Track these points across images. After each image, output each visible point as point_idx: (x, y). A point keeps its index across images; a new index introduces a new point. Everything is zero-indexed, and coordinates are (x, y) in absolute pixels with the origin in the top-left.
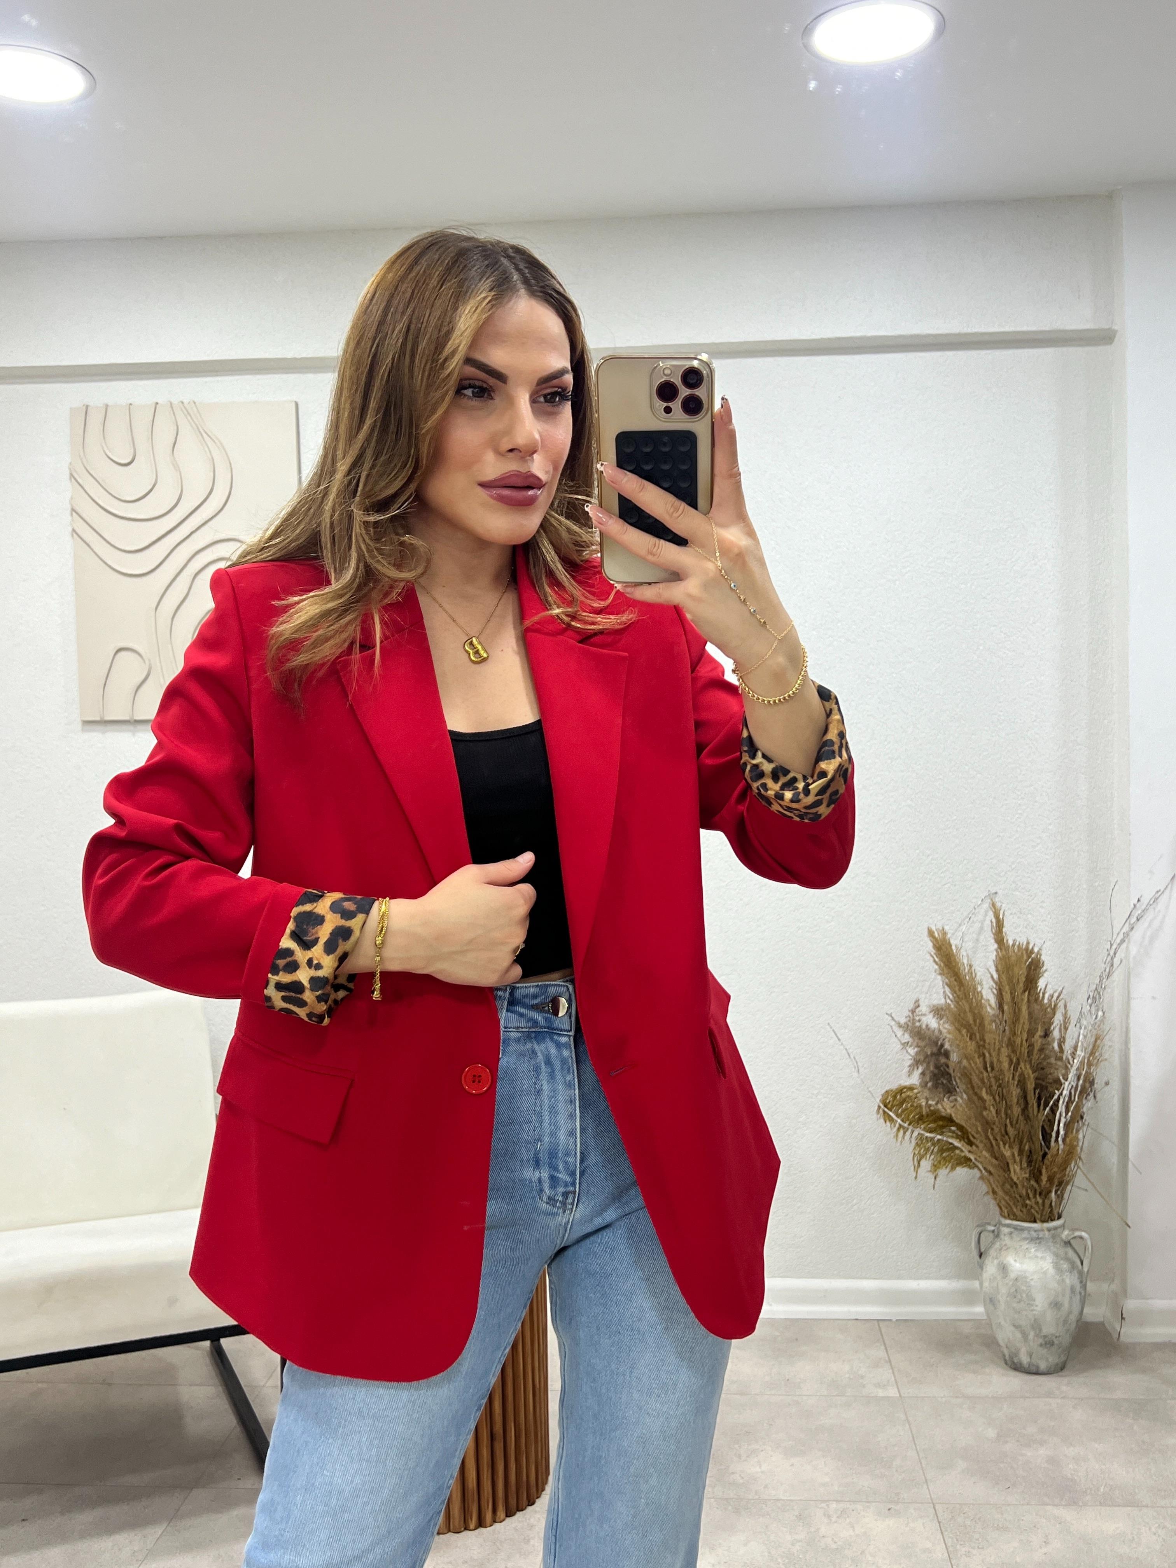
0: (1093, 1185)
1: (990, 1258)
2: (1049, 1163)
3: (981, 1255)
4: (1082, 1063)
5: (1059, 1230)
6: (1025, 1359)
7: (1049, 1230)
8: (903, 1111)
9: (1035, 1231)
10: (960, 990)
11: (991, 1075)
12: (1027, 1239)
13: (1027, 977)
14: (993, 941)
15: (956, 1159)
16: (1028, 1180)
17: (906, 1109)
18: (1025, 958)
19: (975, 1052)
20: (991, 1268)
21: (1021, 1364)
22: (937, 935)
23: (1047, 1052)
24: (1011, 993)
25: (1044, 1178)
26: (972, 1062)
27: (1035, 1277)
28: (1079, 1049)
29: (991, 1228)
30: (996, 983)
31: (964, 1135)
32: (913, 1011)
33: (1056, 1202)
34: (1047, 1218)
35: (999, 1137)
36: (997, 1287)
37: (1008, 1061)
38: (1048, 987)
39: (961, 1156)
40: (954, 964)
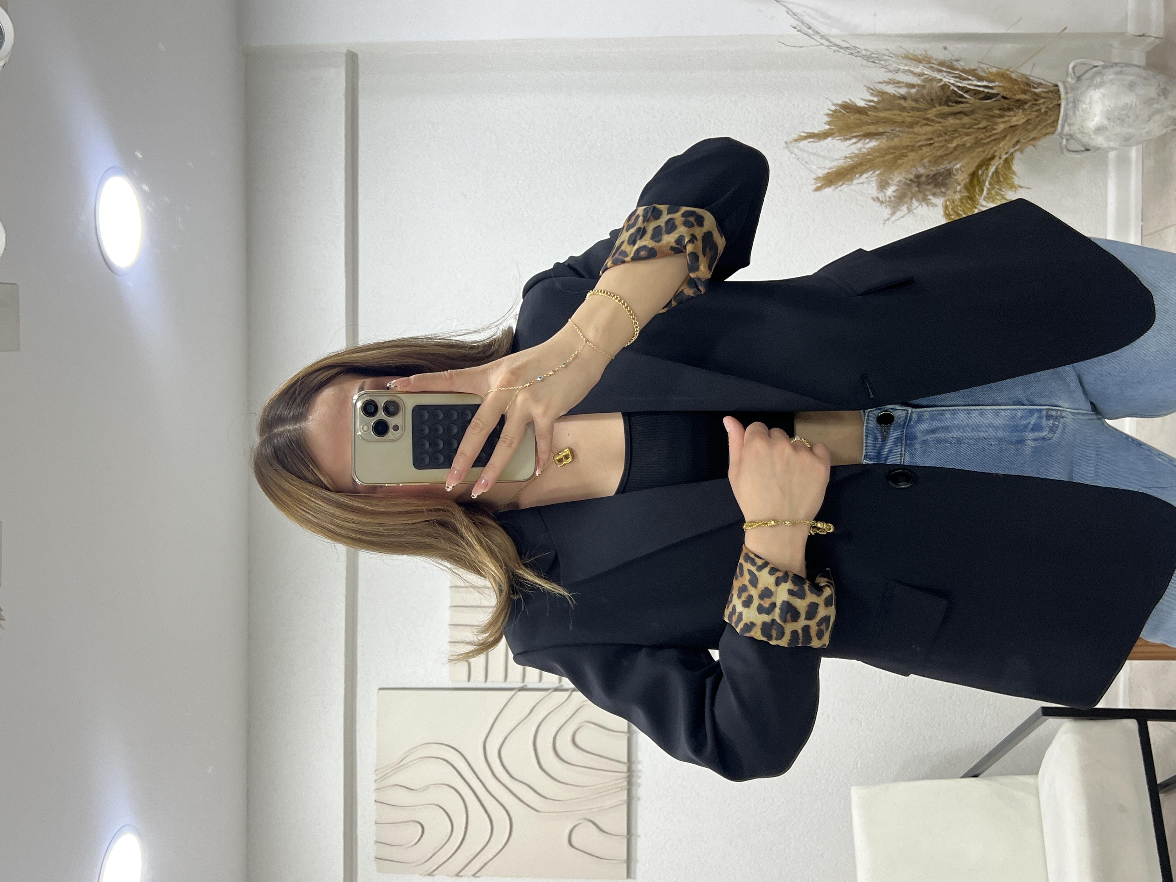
0: (1029, 60)
1: (1090, 141)
2: (1011, 93)
3: (1088, 150)
4: (928, 68)
5: (1068, 85)
7: (1067, 93)
9: (1068, 104)
10: (866, 165)
11: (936, 140)
12: (1074, 112)
13: (856, 113)
14: (824, 141)
15: (1005, 170)
16: (1024, 110)
18: (840, 114)
19: (918, 153)
20: (1099, 141)
22: (819, 185)
23: (918, 96)
24: (869, 125)
25: (1023, 97)
26: (925, 156)
27: (1107, 103)
28: (915, 70)
29: (1064, 141)
30: (860, 140)
31: (986, 163)
32: (882, 202)
33: (1044, 88)
34: (1056, 95)
35: (988, 134)
36: (1115, 135)
37: (926, 127)
38: (864, 99)
39: (1004, 166)
40: (844, 170)
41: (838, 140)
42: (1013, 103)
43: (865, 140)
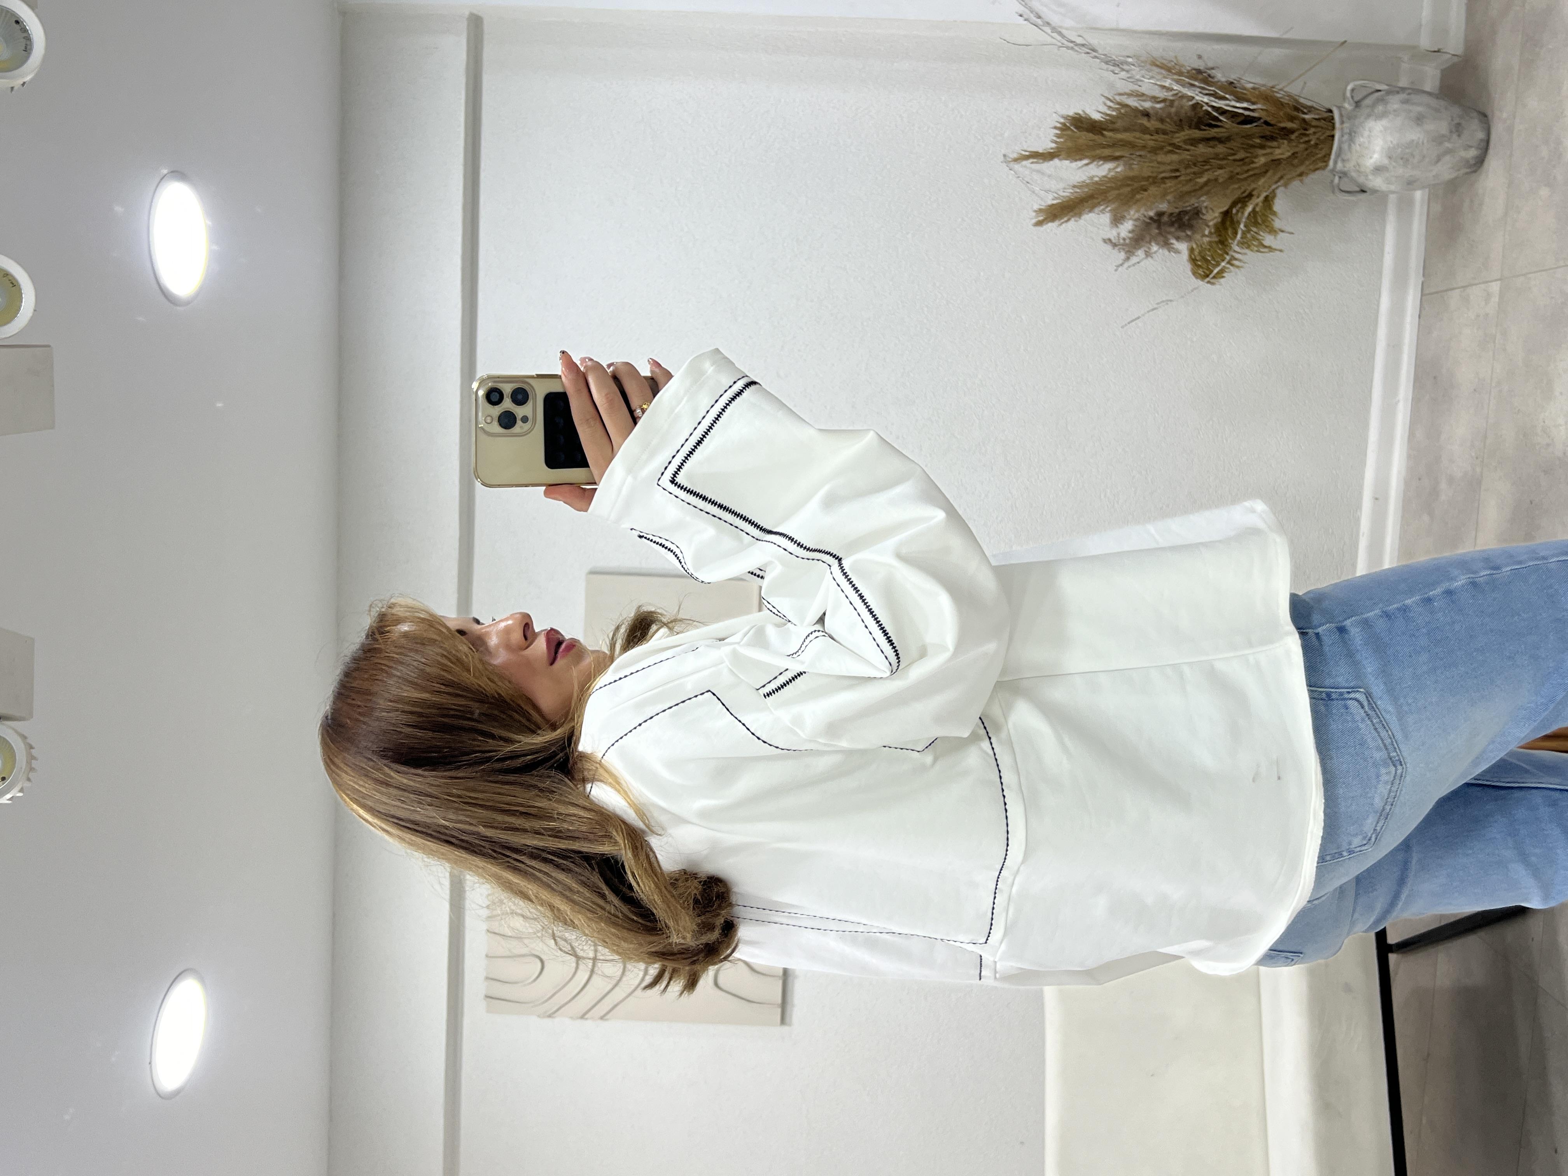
0: (1301, 75)
1: (1366, 181)
2: (1275, 120)
3: (1363, 191)
4: (1178, 82)
5: (1343, 113)
6: (1472, 153)
7: (1342, 122)
8: (1213, 259)
10: (1097, 198)
11: (1183, 173)
12: (1350, 146)
13: (1089, 131)
14: (1051, 162)
15: (1265, 210)
16: (1290, 141)
17: (1212, 256)
18: (1069, 132)
19: (1159, 186)
20: (1377, 182)
21: (1477, 157)
22: (1041, 218)
23: (1164, 115)
24: (1104, 148)
25: (1289, 125)
26: (1169, 190)
27: (1389, 138)
28: (1164, 84)
29: (1336, 180)
31: (1243, 200)
32: (1115, 245)
33: (1315, 114)
34: (1331, 124)
35: (1246, 168)
36: (1396, 177)
37: (1171, 154)
38: (1100, 110)
39: (1262, 206)
40: (1071, 203)
41: (1066, 160)
42: (1277, 131)
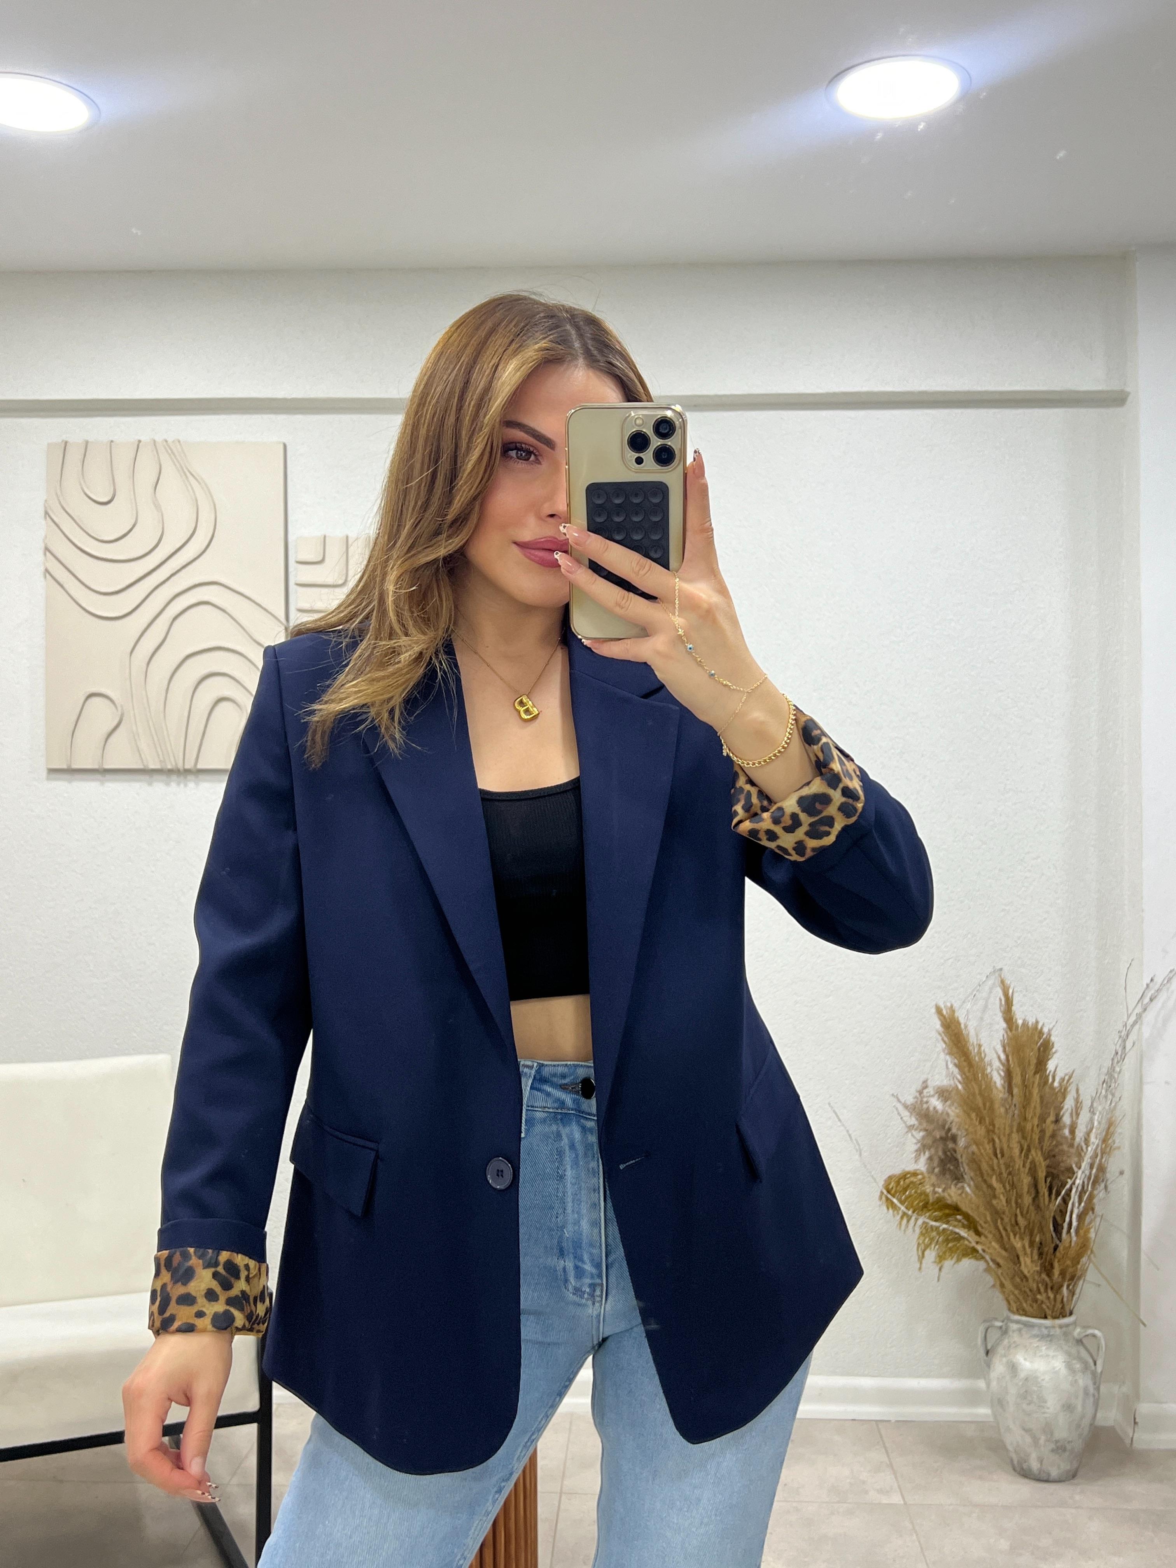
0: (1106, 1279)
1: (999, 1355)
2: (1061, 1256)
3: (987, 1353)
4: (1096, 1151)
5: (1071, 1328)
6: (1035, 1465)
7: (1061, 1327)
8: (907, 1198)
9: (1046, 1328)
10: (969, 1071)
11: (1001, 1162)
12: (1036, 1336)
13: (1038, 1059)
14: (1000, 1020)
15: (962, 1251)
16: (1040, 1273)
17: (910, 1196)
18: (1036, 1038)
19: (984, 1138)
20: (999, 1368)
21: (1030, 1470)
22: (944, 1012)
23: (1059, 1139)
24: (1022, 1076)
25: (1056, 1272)
26: (981, 1147)
27: (1047, 1378)
28: (1092, 1135)
29: (999, 1324)
30: (1003, 1064)
31: (972, 1225)
32: (921, 1092)
33: (1068, 1297)
34: (1058, 1314)
35: (1009, 1229)
36: (1006, 1387)
37: (1019, 1147)
38: (1057, 1070)
39: (967, 1247)
40: (963, 1044)
41: (1003, 1036)
42: (1048, 1258)
43: (1003, 1071)
